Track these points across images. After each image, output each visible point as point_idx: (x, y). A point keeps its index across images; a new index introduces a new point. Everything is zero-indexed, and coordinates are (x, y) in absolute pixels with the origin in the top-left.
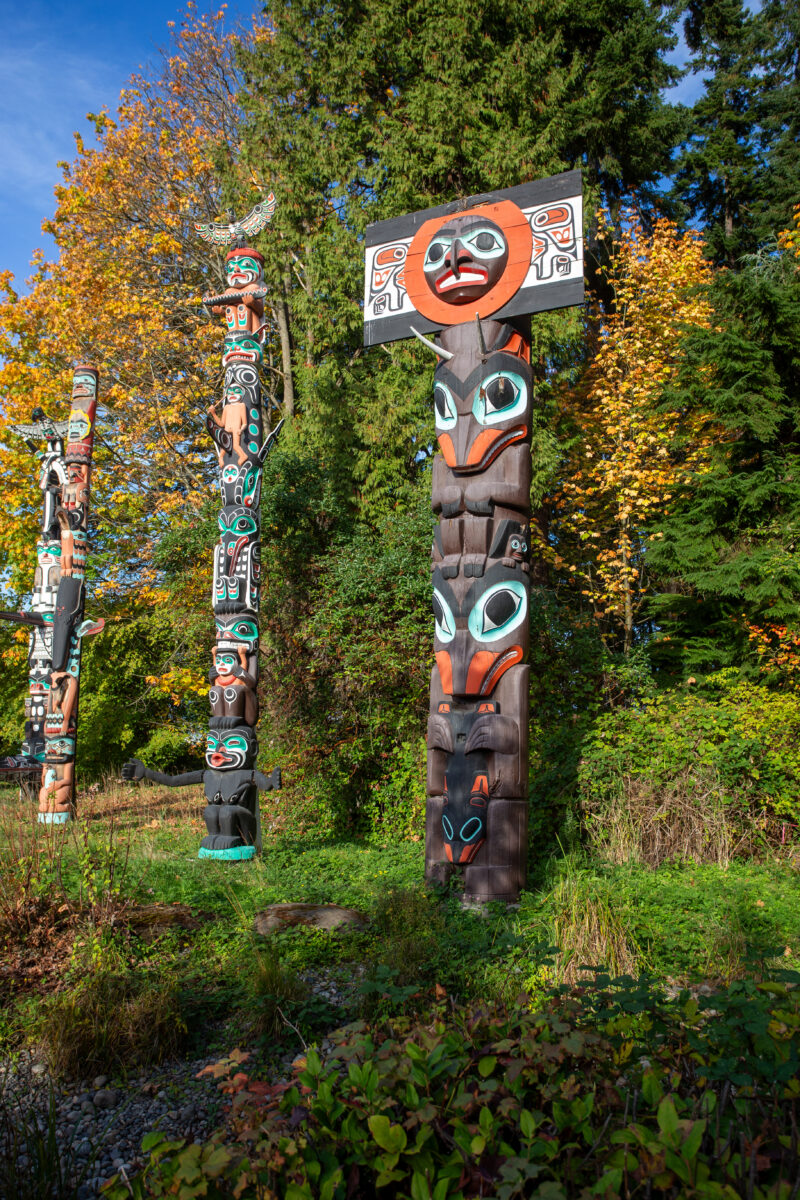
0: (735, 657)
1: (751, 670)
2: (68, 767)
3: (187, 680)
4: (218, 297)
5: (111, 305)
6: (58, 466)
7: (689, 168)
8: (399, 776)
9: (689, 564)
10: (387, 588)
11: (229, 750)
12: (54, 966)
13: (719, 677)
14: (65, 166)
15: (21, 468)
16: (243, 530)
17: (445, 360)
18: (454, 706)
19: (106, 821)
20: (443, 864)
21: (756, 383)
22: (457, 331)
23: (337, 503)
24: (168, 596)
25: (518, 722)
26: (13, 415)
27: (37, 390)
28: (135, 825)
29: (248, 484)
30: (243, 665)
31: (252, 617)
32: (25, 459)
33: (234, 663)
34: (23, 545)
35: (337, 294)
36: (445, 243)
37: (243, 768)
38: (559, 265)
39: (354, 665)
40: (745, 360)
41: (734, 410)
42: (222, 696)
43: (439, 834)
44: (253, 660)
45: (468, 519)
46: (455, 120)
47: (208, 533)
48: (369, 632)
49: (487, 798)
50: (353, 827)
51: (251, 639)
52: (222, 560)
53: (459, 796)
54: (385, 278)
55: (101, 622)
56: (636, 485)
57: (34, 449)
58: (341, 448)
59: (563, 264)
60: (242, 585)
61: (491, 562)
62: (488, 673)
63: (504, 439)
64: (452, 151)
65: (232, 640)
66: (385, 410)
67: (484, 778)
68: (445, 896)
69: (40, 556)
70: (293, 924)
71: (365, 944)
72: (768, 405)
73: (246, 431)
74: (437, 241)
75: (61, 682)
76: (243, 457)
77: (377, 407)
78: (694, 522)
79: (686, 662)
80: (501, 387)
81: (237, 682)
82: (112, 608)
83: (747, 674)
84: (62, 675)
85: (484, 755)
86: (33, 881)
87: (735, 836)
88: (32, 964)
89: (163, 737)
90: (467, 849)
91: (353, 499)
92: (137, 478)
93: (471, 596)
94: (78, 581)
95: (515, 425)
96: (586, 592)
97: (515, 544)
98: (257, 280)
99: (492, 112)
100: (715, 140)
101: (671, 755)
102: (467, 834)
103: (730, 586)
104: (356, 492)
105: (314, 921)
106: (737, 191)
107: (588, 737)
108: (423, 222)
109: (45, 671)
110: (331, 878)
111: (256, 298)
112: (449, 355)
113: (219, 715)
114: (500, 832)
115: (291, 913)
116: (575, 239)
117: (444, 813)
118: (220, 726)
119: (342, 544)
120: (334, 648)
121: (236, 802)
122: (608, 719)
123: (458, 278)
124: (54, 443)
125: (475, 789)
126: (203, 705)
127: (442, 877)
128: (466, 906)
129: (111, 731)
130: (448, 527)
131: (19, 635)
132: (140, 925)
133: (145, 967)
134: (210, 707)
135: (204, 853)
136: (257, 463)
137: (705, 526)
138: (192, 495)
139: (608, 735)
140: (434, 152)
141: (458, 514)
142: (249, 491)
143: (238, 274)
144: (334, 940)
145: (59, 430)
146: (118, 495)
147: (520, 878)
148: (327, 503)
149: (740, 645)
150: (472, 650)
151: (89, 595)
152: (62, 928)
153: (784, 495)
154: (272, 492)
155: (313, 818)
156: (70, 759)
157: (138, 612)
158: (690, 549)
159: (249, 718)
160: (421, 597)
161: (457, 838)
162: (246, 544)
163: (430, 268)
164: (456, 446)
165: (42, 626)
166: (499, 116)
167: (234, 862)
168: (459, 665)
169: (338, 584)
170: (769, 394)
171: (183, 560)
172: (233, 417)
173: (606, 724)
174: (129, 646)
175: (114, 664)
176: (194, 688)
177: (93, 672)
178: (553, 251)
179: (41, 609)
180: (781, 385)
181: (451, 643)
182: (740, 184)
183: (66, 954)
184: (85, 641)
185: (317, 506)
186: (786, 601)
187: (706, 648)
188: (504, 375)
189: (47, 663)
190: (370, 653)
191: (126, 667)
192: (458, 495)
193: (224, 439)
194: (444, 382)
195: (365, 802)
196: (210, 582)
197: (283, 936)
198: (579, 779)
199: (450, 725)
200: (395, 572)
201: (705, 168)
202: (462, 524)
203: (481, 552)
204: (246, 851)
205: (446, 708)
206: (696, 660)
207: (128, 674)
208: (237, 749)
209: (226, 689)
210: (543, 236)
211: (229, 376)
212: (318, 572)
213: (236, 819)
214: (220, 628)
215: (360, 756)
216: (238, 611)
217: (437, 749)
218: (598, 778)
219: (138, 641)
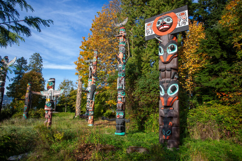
0: (213, 98)
1: (217, 101)
2: (93, 116)
3: (112, 102)
4: (118, 35)
5: (100, 40)
6: (91, 67)
7: (196, 15)
8: (150, 120)
9: (204, 81)
10: (148, 86)
11: (120, 115)
12: (89, 158)
13: (210, 102)
14: (93, 20)
15: (86, 67)
16: (122, 76)
17: (161, 42)
18: (164, 108)
19: (99, 126)
20: (163, 139)
21: (216, 48)
22: (163, 37)
23: (138, 71)
24: (109, 87)
25: (177, 111)
26: (85, 59)
27: (88, 55)
28: (104, 127)
29: (123, 68)
30: (123, 100)
31: (124, 91)
32: (86, 66)
33: (121, 99)
34: (86, 80)
35: (138, 35)
36: (161, 21)
37: (123, 118)
38: (183, 23)
39: (143, 100)
40: (213, 44)
41: (212, 53)
42: (119, 105)
43: (162, 133)
44: (124, 99)
45: (166, 72)
46: (158, 5)
47: (116, 77)
48: (146, 94)
49: (172, 126)
50: (142, 129)
51: (124, 95)
52: (119, 81)
53: (166, 126)
54: (149, 28)
55: (98, 92)
56: (192, 67)
57: (88, 64)
58: (139, 61)
59: (184, 23)
60: (122, 85)
61: (171, 80)
62: (171, 102)
63: (173, 56)
64: (158, 10)
65: (121, 95)
66: (147, 55)
67: (171, 122)
68: (164, 146)
69: (89, 81)
70: (134, 151)
71: (149, 156)
72: (218, 52)
73: (123, 58)
74: (159, 21)
75: (92, 102)
76: (122, 63)
77: (145, 54)
78: (204, 73)
79: (203, 99)
80: (172, 47)
81: (122, 103)
82: (100, 90)
83: (216, 102)
84: (92, 101)
85: (171, 118)
86: (85, 141)
87: (220, 134)
88: (85, 157)
89: (108, 111)
90: (168, 137)
91: (141, 70)
92: (104, 69)
93: (168, 87)
94: (94, 85)
95: (175, 54)
96: (183, 87)
97: (176, 76)
98: (125, 32)
99: (164, 3)
100: (200, 10)
101: (206, 118)
102: (168, 134)
103: (213, 85)
104: (142, 69)
105: (138, 151)
106: (205, 18)
107: (188, 114)
108: (156, 18)
109: (89, 100)
110: (140, 140)
111: (124, 35)
112: (162, 41)
113: (118, 109)
114: (175, 133)
115: (134, 149)
116: (186, 18)
117: (163, 129)
118: (119, 110)
119: (140, 78)
120: (139, 97)
121: (121, 124)
122: (192, 110)
123: (163, 27)
124: (91, 63)
125: (169, 125)
126: (115, 106)
127: (163, 142)
128: (168, 148)
129: (100, 110)
130: (163, 73)
131: (85, 94)
132: (105, 150)
133: (106, 159)
134: (116, 107)
135: (116, 133)
136: (125, 64)
137: (207, 74)
138: (113, 71)
139: (192, 113)
140: (154, 11)
141: (164, 71)
142: (124, 69)
143: (121, 31)
144: (143, 155)
145: (92, 61)
146: (101, 71)
147: (179, 143)
148: (137, 71)
149: (214, 96)
150: (168, 97)
151: (96, 88)
152: (90, 150)
153: (223, 68)
154: (127, 69)
155: (134, 127)
156: (93, 115)
157: (104, 90)
158: (204, 79)
159: (124, 109)
160: (155, 87)
161: (166, 134)
162: (123, 78)
163: (158, 26)
164: (164, 58)
165: (89, 93)
166: (166, 4)
167: (121, 135)
168: (165, 100)
169: (139, 85)
170: (219, 50)
171: (112, 81)
172: (121, 56)
173: (191, 111)
174: (103, 96)
175: (100, 99)
176: (113, 103)
177: (97, 100)
178: (182, 21)
179: (89, 90)
180: (221, 48)
181: (164, 96)
182: (205, 17)
183: (91, 155)
184: (96, 95)
185: (135, 71)
186: (225, 88)
187: (207, 97)
188: (173, 44)
189: (90, 99)
190: (146, 97)
191: (102, 100)
192: (164, 67)
193: (119, 60)
194: (161, 46)
195: (144, 124)
196: (117, 85)
197: (132, 154)
198: (187, 122)
199: (164, 112)
200: (150, 83)
201: (199, 15)
202: (165, 73)
203: (169, 78)
204: (123, 133)
205: (163, 108)
206: (205, 99)
207: (102, 101)
208: (122, 115)
209: (120, 104)
210: (180, 18)
211: (120, 49)
212: (135, 83)
213: (121, 128)
214: (118, 93)
215: (143, 116)
216: (122, 90)
217: (161, 116)
218: (191, 122)
219: (104, 95)
